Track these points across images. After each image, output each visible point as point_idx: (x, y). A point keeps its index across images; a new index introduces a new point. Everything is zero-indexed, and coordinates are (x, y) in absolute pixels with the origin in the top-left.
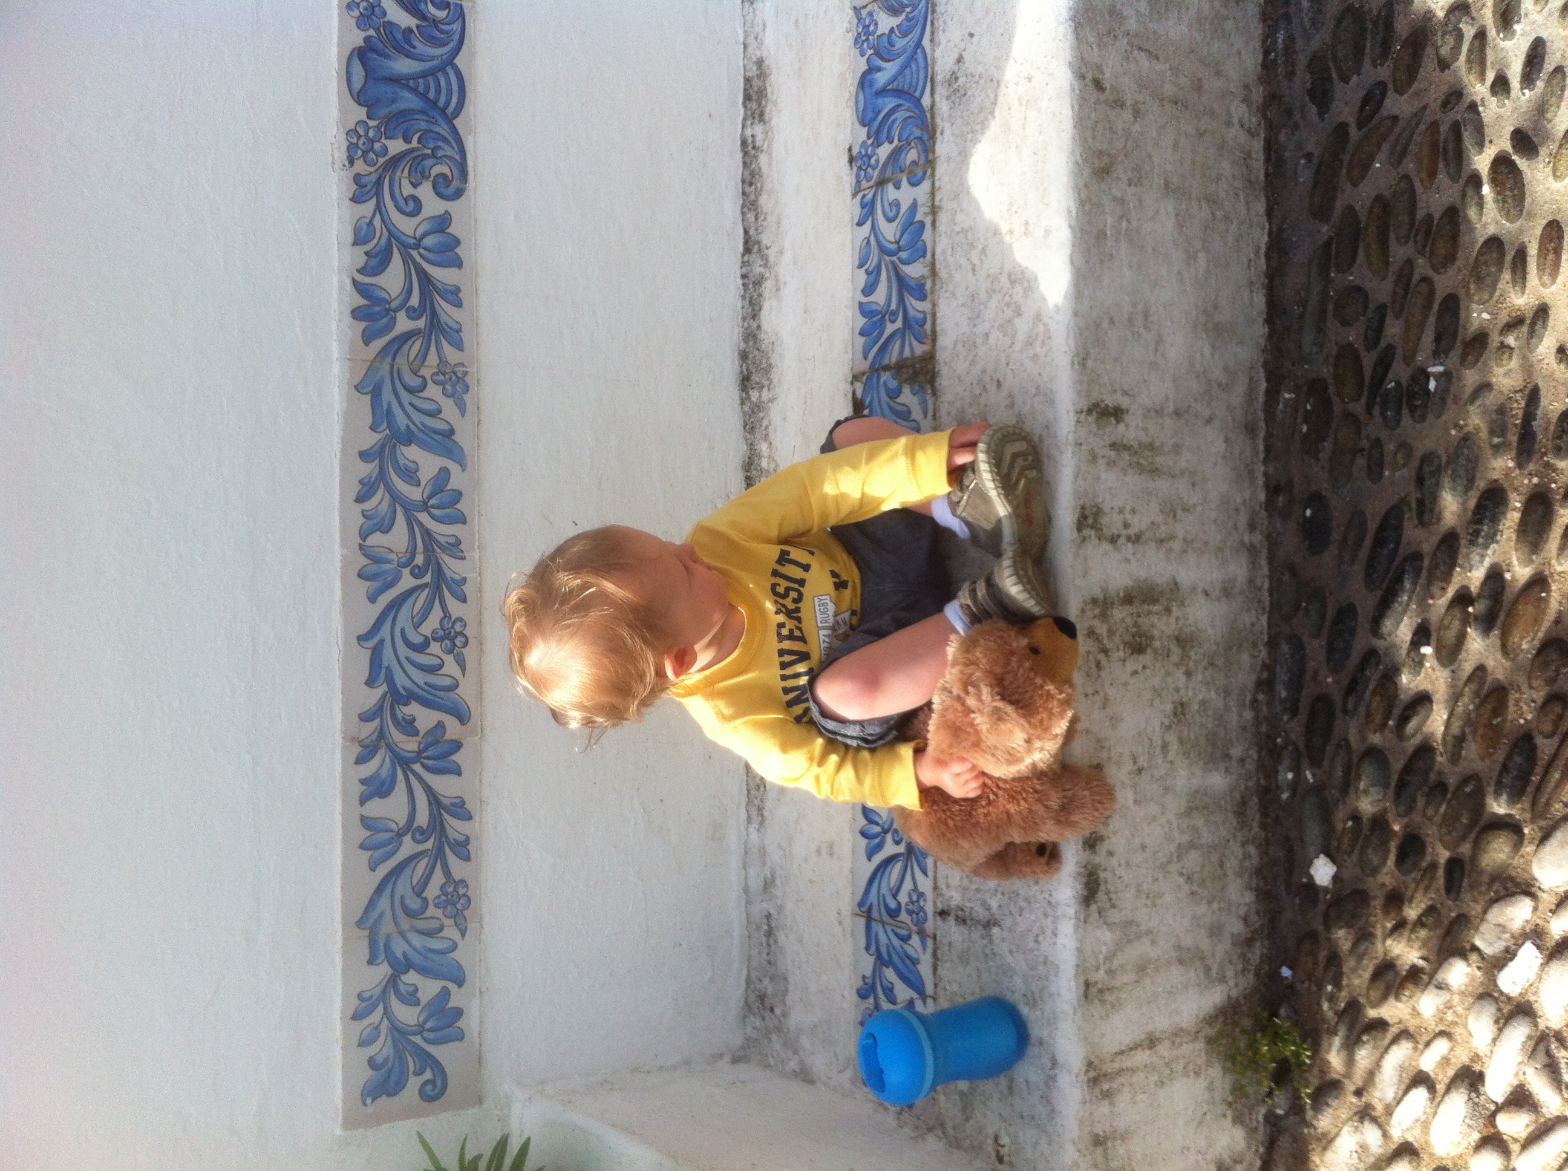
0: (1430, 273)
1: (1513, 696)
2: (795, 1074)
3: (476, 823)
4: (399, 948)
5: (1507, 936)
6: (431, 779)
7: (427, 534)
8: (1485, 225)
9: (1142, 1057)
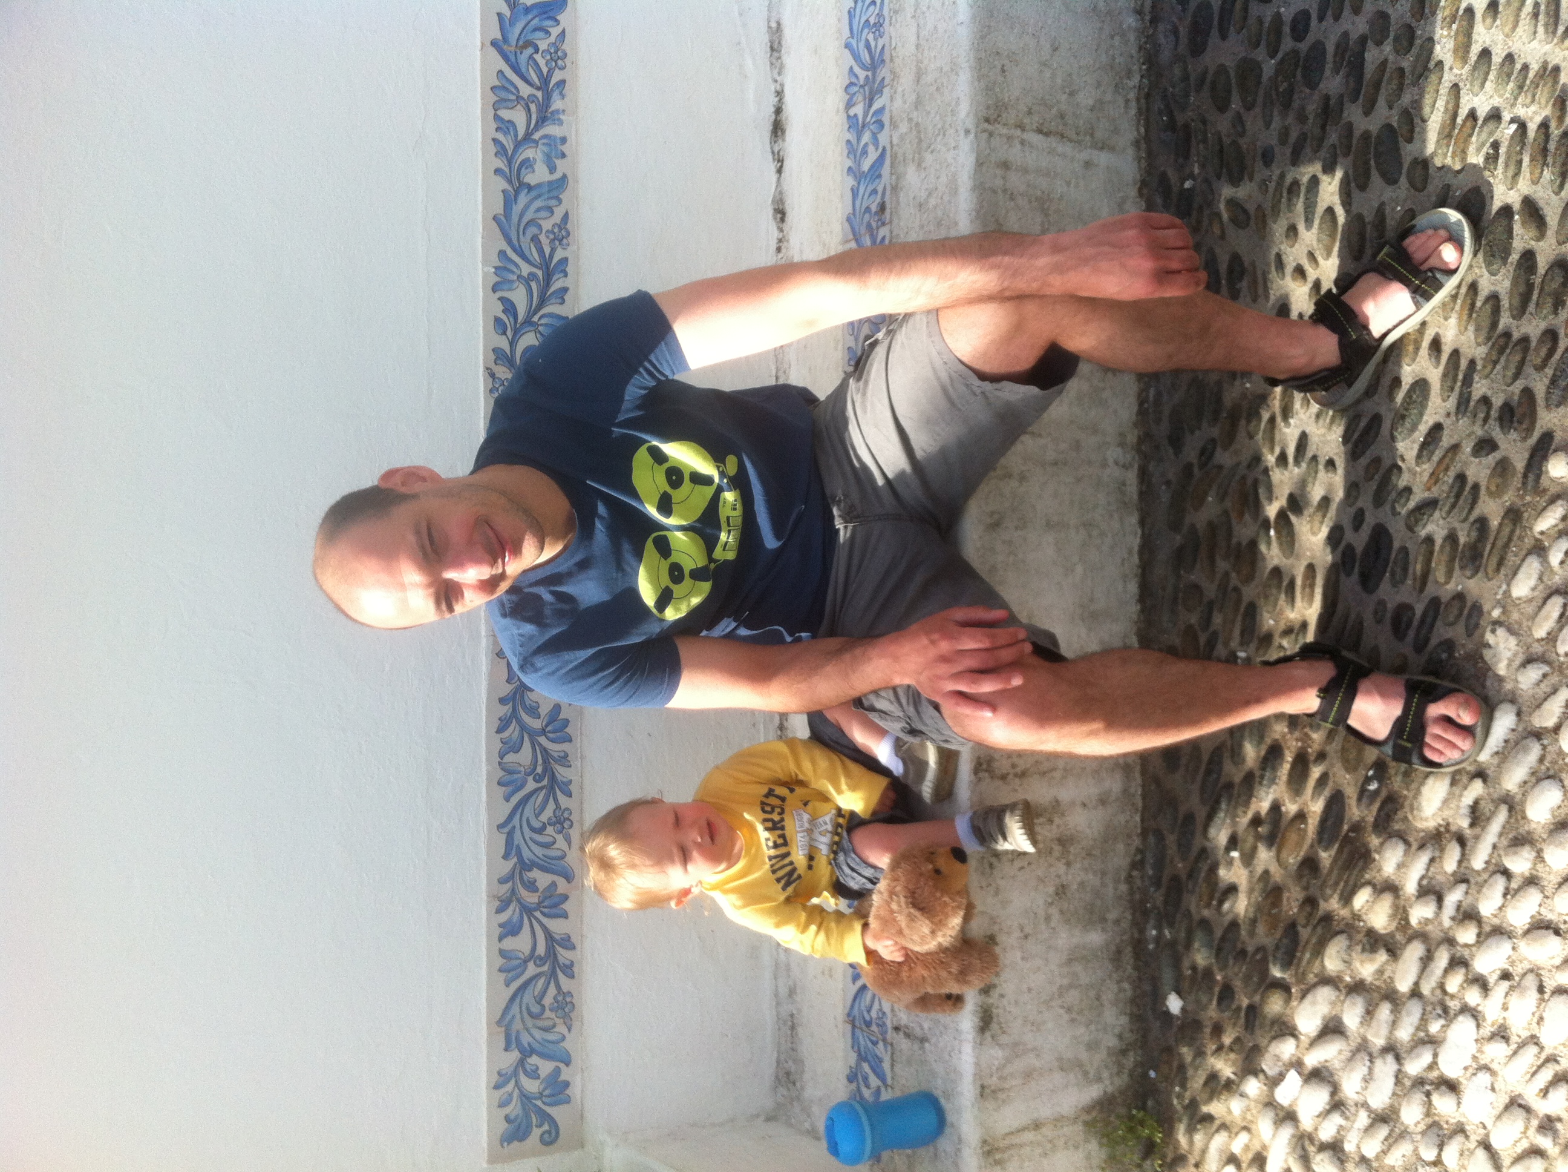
0: (1239, 585)
1: (1286, 895)
2: (808, 1132)
3: (578, 952)
4: (526, 1039)
5: (1280, 1064)
6: (544, 920)
7: (545, 751)
8: (1272, 557)
9: (1029, 1136)
